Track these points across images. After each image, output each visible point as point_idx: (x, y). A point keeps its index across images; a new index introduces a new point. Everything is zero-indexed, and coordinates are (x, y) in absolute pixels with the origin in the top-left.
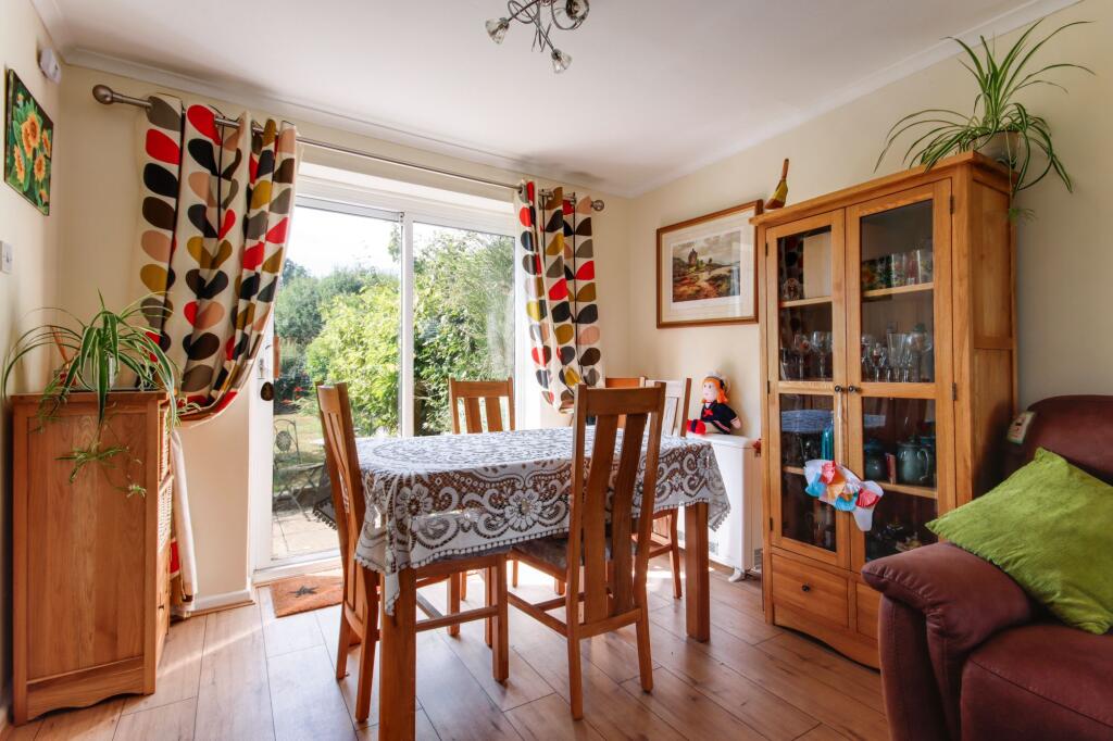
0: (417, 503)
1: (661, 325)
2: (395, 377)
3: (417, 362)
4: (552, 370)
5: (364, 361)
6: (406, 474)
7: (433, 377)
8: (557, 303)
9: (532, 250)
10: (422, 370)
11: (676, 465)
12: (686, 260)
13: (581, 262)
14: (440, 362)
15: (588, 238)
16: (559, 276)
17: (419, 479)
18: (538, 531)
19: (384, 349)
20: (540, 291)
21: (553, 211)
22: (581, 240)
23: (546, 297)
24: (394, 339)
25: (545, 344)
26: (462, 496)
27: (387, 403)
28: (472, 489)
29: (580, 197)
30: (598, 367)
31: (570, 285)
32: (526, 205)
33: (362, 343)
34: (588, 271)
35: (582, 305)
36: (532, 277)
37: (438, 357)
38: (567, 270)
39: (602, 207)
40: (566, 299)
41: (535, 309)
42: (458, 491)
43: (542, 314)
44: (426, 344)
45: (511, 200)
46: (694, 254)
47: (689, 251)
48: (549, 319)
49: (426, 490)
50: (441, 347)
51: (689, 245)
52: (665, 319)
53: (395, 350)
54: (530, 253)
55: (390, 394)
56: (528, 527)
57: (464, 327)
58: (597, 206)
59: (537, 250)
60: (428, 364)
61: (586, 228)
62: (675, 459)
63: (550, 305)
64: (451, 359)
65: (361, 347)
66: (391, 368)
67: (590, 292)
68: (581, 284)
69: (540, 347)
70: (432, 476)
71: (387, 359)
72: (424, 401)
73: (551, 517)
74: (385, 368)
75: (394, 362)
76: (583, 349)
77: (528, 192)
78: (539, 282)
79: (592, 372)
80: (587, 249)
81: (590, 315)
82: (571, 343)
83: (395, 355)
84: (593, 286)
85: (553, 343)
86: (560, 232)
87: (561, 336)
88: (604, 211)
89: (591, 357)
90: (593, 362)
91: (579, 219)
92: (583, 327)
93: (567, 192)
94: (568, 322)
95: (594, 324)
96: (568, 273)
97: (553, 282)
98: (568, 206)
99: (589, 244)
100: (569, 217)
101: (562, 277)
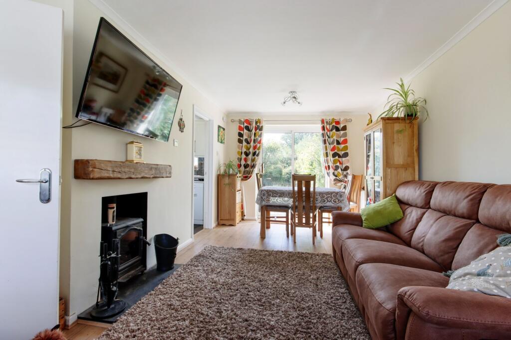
4: (331, 172)
8: (333, 152)
9: (324, 137)
11: (329, 196)
13: (342, 139)
15: (345, 131)
20: (326, 149)
21: (332, 125)
22: (342, 132)
25: (329, 164)
29: (342, 120)
30: (349, 171)
31: (339, 146)
32: (322, 126)
34: (345, 141)
35: (343, 152)
36: (324, 146)
38: (337, 141)
40: (337, 151)
41: (325, 155)
43: (328, 156)
48: (330, 158)
49: (266, 192)
54: (323, 139)
58: (350, 121)
61: (344, 128)
63: (330, 153)
67: (346, 148)
68: (343, 146)
69: (327, 165)
76: (343, 166)
77: (323, 121)
78: (326, 147)
79: (347, 173)
80: (345, 135)
81: (346, 155)
82: (338, 164)
84: (347, 146)
85: (331, 164)
86: (334, 131)
87: (334, 162)
88: (352, 122)
89: (346, 168)
90: (347, 170)
91: (342, 126)
92: (344, 159)
93: (337, 119)
94: (337, 157)
95: (347, 158)
96: (338, 143)
97: (332, 146)
98: (338, 123)
99: (346, 133)
100: (338, 126)
101: (335, 144)
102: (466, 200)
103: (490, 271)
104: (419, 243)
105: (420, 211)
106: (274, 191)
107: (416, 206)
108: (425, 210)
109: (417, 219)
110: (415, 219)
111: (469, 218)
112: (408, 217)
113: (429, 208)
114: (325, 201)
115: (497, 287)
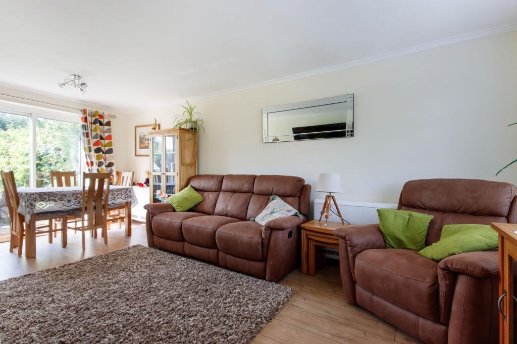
0: (36, 199)
1: (136, 155)
2: (28, 171)
3: (38, 165)
4: (94, 169)
5: (9, 163)
6: (32, 192)
7: (47, 171)
8: (96, 147)
9: (86, 130)
10: (42, 168)
11: (120, 192)
12: (142, 137)
13: (106, 135)
14: (51, 165)
15: (109, 127)
16: (97, 138)
17: (36, 193)
18: (73, 207)
19: (21, 159)
20: (89, 143)
21: (95, 118)
22: (106, 128)
23: (91, 145)
24: (27, 154)
25: (92, 160)
26: (49, 198)
27: (23, 182)
28: (53, 196)
29: (106, 114)
30: (113, 168)
31: (102, 141)
32: (84, 116)
33: (8, 155)
34: (109, 137)
35: (107, 148)
36: (86, 139)
37: (49, 163)
38: (101, 136)
39: (115, 117)
40: (100, 146)
41: (87, 149)
42: (48, 197)
43: (90, 150)
44: (43, 157)
45: (78, 113)
46: (144, 136)
47: (143, 134)
48: (93, 153)
49: (38, 196)
50: (51, 159)
51: (143, 132)
52: (137, 154)
53: (28, 159)
54: (85, 131)
55: (25, 178)
56: (70, 206)
57: (61, 152)
58: (114, 117)
59: (88, 130)
60: (44, 166)
61: (108, 124)
62: (120, 191)
63: (93, 148)
64: (55, 164)
65: (7, 157)
66: (26, 167)
67: (110, 144)
68: (107, 142)
69: (89, 161)
70: (40, 193)
71: (23, 163)
72: (43, 181)
73: (77, 204)
74: (22, 167)
75: (27, 164)
76: (107, 162)
77: (85, 112)
78: (89, 141)
79: (111, 170)
80: (109, 131)
81: (110, 151)
82: (102, 160)
83: (28, 161)
84: (111, 142)
85: (94, 160)
86: (98, 124)
87: (98, 158)
88: (116, 118)
89: (110, 165)
90: (111, 166)
91: (106, 121)
92: (107, 155)
93: (100, 112)
94: (101, 153)
95: (111, 154)
96: (101, 138)
97: (95, 140)
98: (101, 116)
99: (110, 129)
100: (102, 120)
101: (99, 139)
102: (248, 183)
103: (275, 211)
104: (224, 211)
105: (215, 194)
106: (51, 193)
107: (211, 191)
108: (218, 193)
109: (215, 199)
110: (213, 199)
111: (249, 192)
112: (207, 198)
113: (221, 191)
114: (115, 198)
115: (283, 214)
